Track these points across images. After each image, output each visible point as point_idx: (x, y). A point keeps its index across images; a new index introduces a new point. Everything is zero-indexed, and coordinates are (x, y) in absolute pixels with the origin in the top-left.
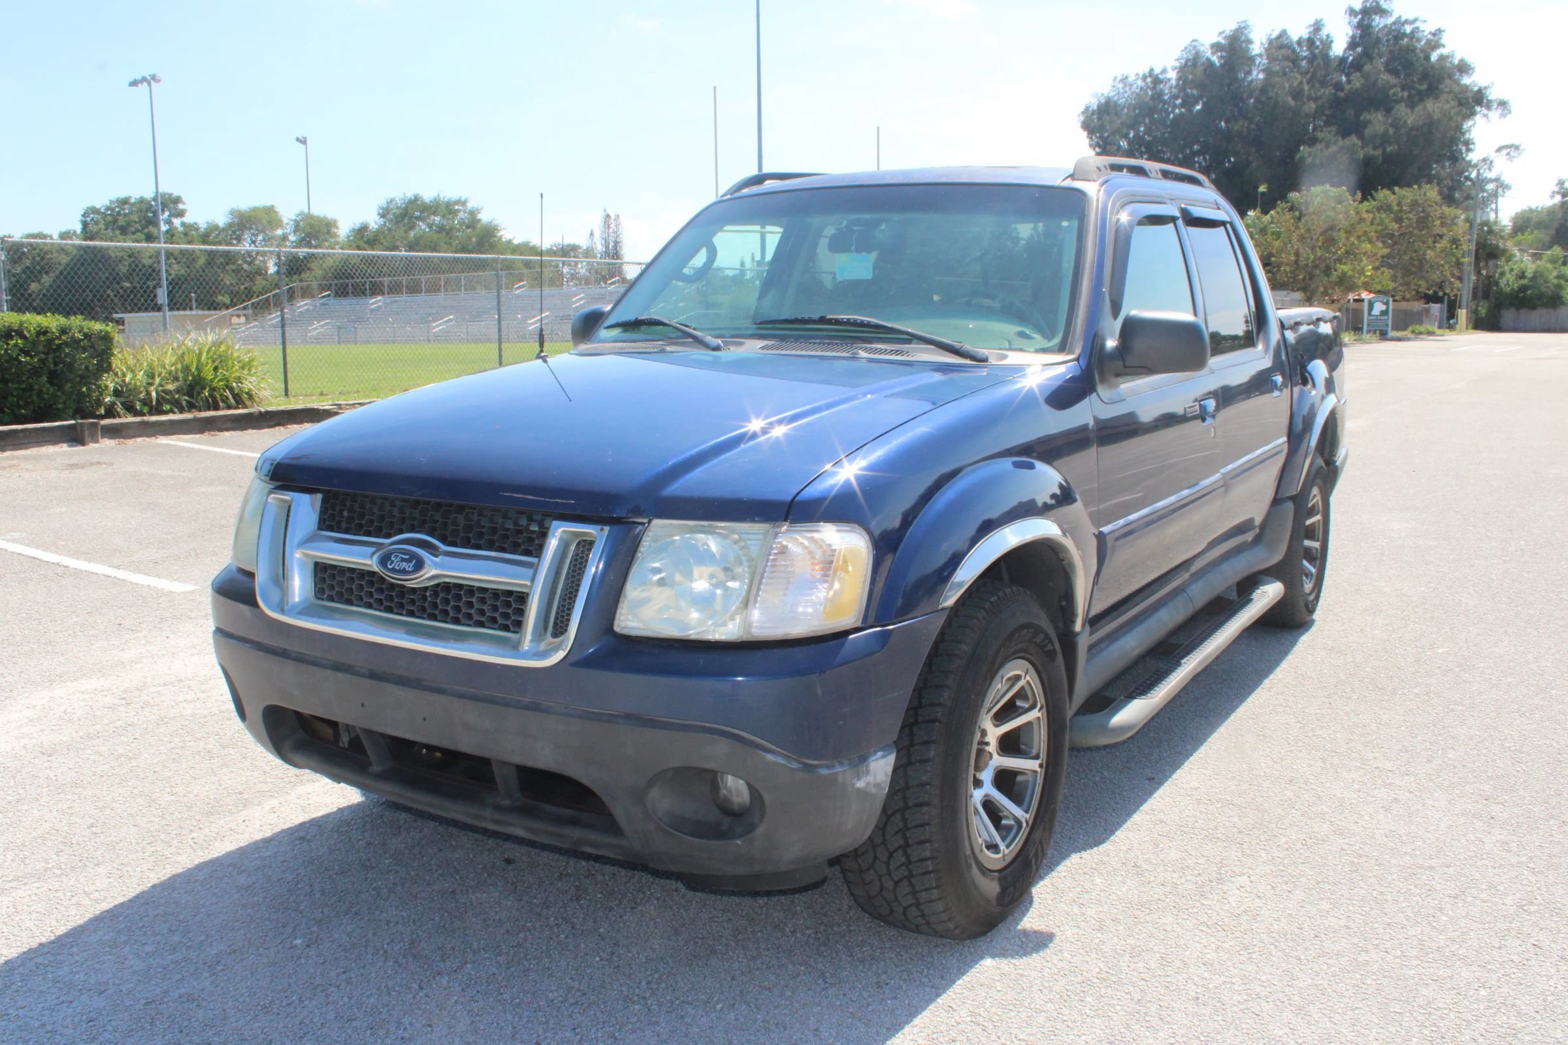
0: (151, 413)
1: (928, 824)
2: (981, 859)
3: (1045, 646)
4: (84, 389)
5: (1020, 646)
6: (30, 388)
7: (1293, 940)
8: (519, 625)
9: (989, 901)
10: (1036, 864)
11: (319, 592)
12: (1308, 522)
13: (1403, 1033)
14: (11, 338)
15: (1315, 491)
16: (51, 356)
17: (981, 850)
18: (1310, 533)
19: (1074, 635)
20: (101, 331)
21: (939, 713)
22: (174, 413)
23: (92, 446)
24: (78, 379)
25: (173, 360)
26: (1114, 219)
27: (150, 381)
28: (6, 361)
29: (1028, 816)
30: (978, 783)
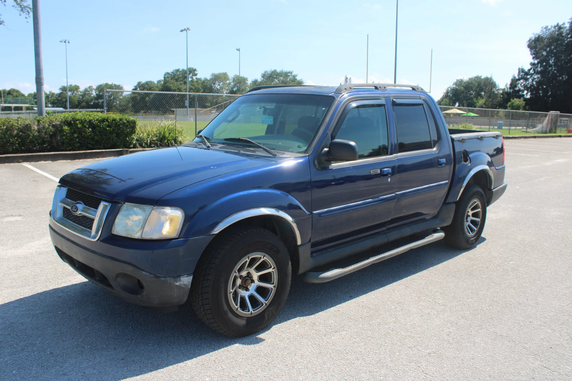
0: (146, 147)
2: (236, 312)
3: (273, 248)
4: (127, 139)
6: (110, 138)
9: (238, 326)
11: (64, 216)
12: (474, 211)
14: (104, 122)
15: (475, 200)
18: (476, 215)
19: (296, 247)
20: (133, 119)
21: (213, 266)
22: (155, 147)
24: (125, 135)
25: (156, 130)
27: (148, 137)
28: (103, 129)
29: (267, 302)
30: (248, 289)
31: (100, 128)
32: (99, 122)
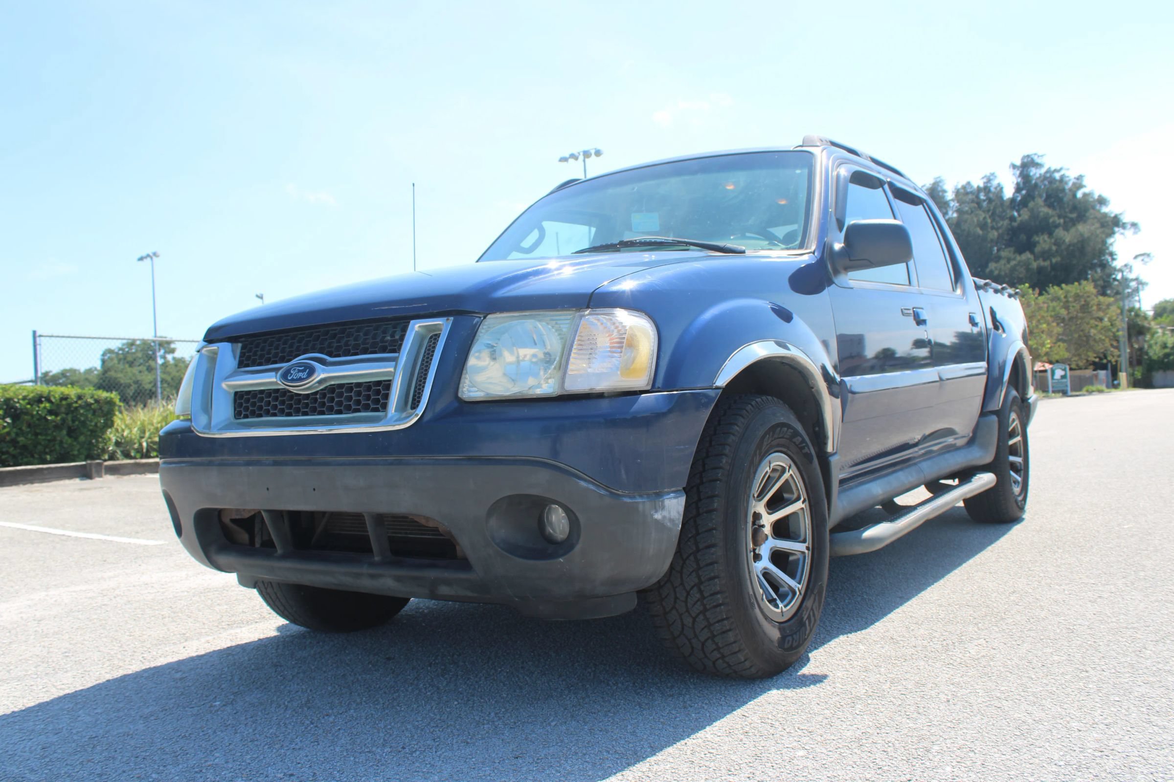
0: (142, 457)
1: (716, 563)
2: (762, 606)
3: (803, 448)
4: (94, 441)
5: (782, 441)
6: (54, 439)
7: (1024, 668)
8: (385, 407)
9: (771, 641)
10: (809, 625)
11: (238, 415)
12: (1011, 442)
13: (1123, 711)
14: (41, 402)
15: (1013, 416)
16: (70, 417)
17: (762, 599)
18: (1013, 451)
19: (827, 455)
20: (107, 398)
21: (719, 474)
23: (98, 479)
24: (89, 433)
25: (160, 419)
26: (835, 173)
27: (142, 435)
28: (38, 420)
29: (800, 586)
30: (757, 557)
31: (32, 416)
32: (29, 404)
